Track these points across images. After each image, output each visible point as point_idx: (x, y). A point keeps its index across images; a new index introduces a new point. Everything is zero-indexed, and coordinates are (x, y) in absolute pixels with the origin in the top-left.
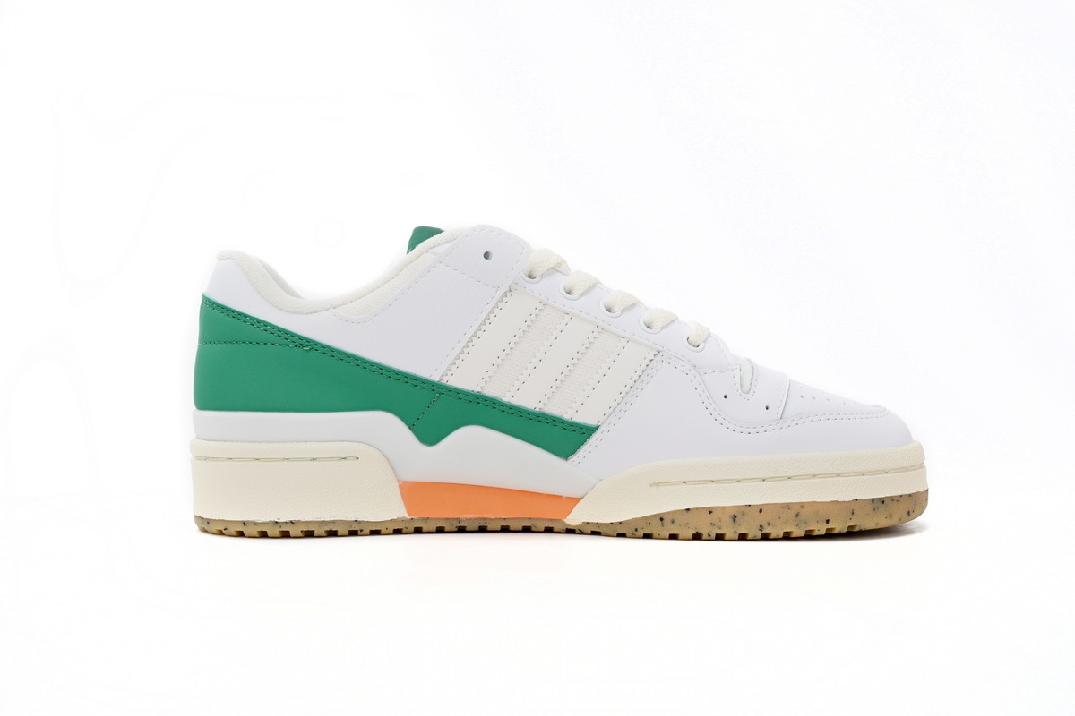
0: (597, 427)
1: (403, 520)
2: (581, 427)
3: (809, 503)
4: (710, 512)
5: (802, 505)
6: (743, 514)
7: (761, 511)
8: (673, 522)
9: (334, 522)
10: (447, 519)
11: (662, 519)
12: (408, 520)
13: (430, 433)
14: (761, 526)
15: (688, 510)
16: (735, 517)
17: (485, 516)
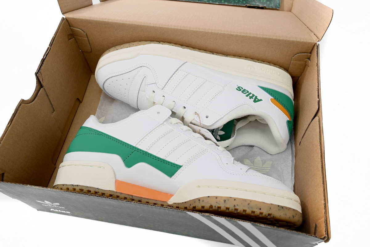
0: (182, 166)
1: (113, 191)
2: (177, 165)
3: (253, 200)
4: (216, 198)
5: (251, 201)
6: (228, 200)
7: (235, 200)
8: (203, 201)
9: (91, 187)
10: (128, 195)
11: (199, 200)
12: (115, 192)
13: (129, 163)
14: (234, 205)
15: (209, 197)
16: (225, 200)
17: (141, 196)
